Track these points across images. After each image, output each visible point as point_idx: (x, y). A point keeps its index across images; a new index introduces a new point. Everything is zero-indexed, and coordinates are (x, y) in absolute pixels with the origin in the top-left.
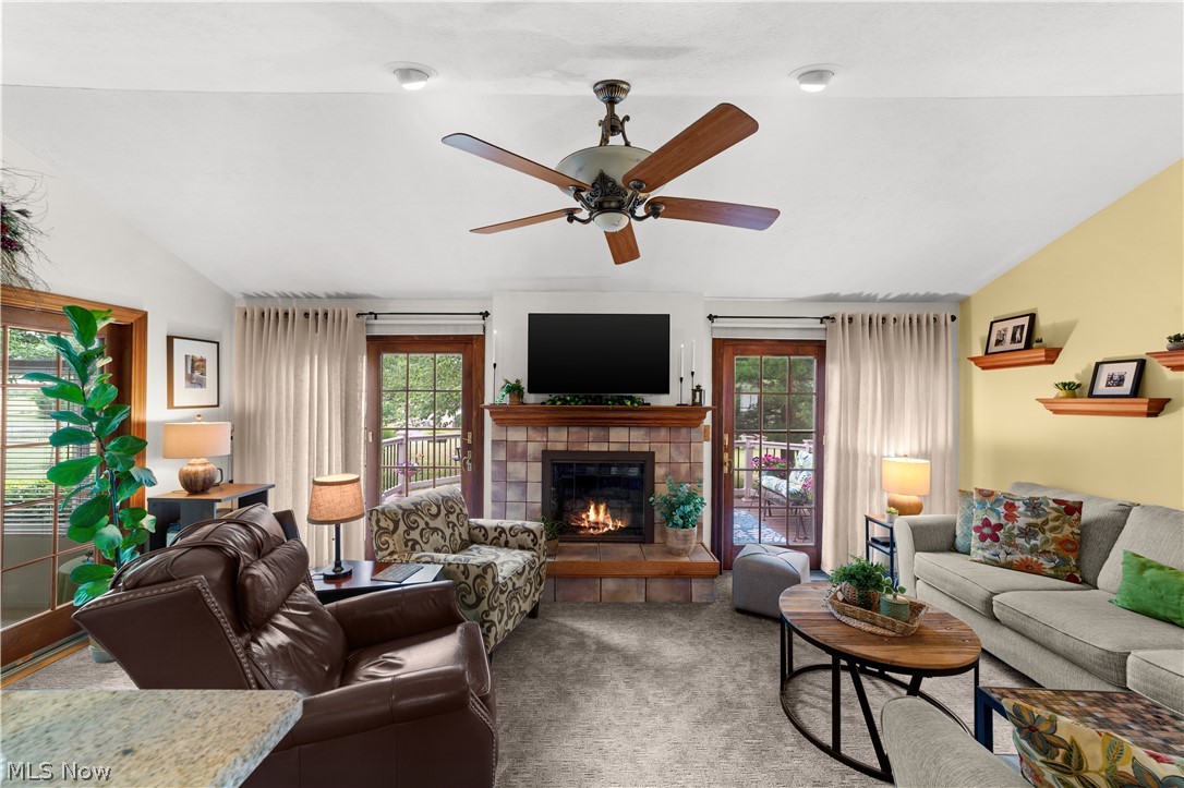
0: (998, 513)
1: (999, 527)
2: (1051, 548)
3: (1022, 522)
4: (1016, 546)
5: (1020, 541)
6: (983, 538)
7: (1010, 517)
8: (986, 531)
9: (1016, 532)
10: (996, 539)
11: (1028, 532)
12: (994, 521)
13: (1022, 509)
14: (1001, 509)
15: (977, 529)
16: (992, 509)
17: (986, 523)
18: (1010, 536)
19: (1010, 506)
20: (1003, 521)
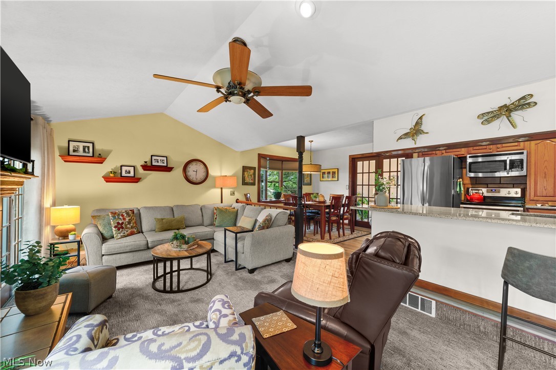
0: (120, 219)
1: (123, 223)
2: (134, 225)
3: (127, 219)
4: (128, 228)
5: (128, 226)
6: (119, 230)
7: (124, 219)
8: (119, 226)
9: (127, 223)
10: (122, 228)
11: (129, 223)
12: (120, 222)
13: (125, 215)
14: (121, 217)
15: (115, 227)
16: (118, 218)
17: (118, 223)
18: (126, 225)
19: (123, 215)
20: (123, 221)
